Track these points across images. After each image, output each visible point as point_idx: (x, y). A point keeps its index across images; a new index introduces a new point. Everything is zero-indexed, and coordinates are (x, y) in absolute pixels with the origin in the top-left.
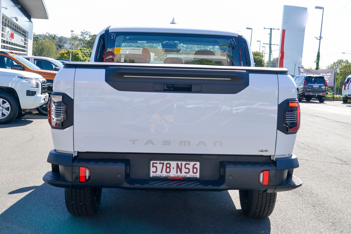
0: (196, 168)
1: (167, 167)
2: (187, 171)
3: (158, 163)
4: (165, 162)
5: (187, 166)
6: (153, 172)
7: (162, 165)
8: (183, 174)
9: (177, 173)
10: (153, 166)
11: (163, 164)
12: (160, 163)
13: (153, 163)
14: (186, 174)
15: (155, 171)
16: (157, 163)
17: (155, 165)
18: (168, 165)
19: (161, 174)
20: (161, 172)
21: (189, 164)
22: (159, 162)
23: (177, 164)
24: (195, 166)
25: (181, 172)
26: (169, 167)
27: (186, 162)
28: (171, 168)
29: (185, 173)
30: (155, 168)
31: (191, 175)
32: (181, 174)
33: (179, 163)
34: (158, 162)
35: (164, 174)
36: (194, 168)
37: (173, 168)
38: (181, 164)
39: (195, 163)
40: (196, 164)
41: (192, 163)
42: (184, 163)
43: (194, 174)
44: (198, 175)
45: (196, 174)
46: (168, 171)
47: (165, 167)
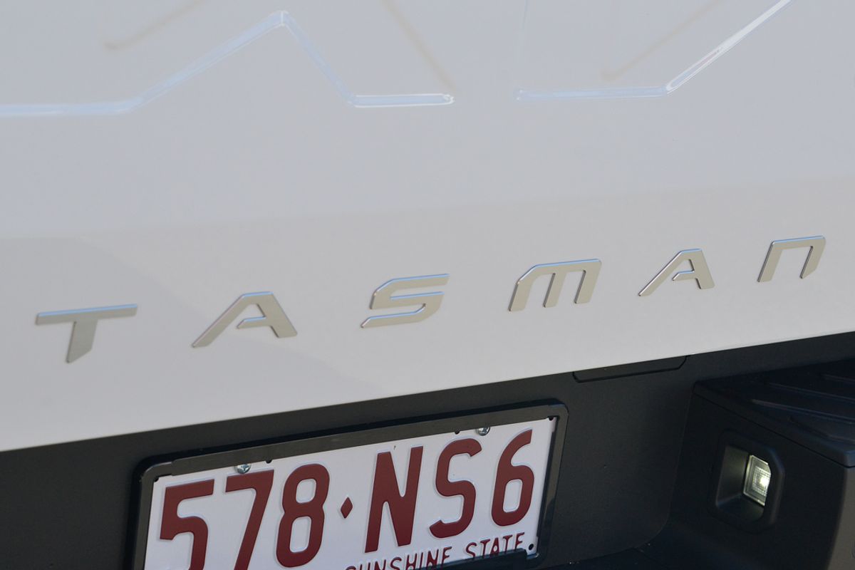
0: (525, 474)
1: (292, 509)
2: (451, 509)
3: (220, 486)
4: (283, 468)
5: (460, 469)
7: (248, 497)
8: (423, 543)
9: (372, 545)
10: (172, 527)
11: (262, 484)
12: (234, 485)
13: (174, 496)
14: (439, 544)
16: (205, 489)
17: (186, 509)
18: (306, 491)
21: (472, 448)
22: (230, 471)
23: (385, 463)
24: (517, 460)
25: (404, 537)
26: (315, 511)
28: (331, 507)
29: (440, 530)
30: (185, 541)
32: (404, 552)
33: (400, 450)
34: (220, 476)
36: (506, 472)
37: (347, 508)
38: (416, 454)
39: (518, 429)
40: (524, 439)
41: (496, 438)
42: (436, 443)
43: (503, 531)
44: (526, 532)
45: (512, 530)
46: (299, 542)
47: (274, 512)
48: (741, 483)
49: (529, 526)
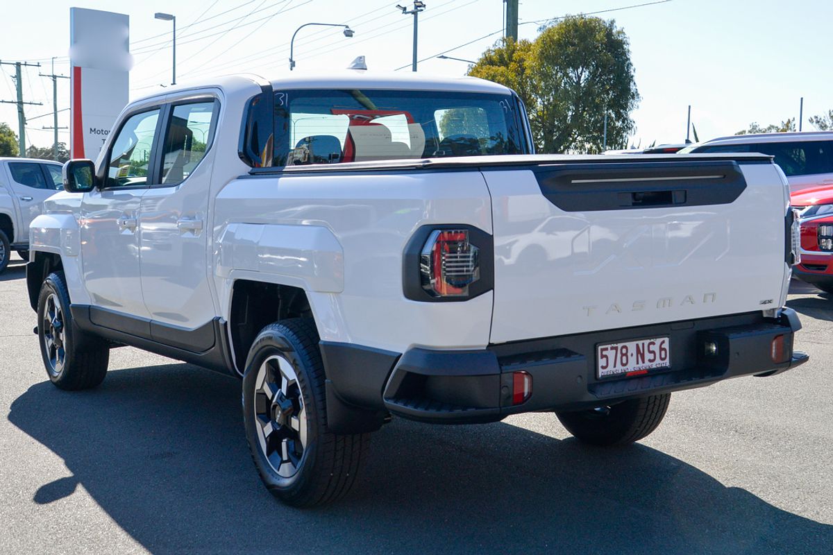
0: (665, 350)
1: (623, 355)
2: (651, 356)
3: (609, 349)
4: (620, 345)
5: (652, 348)
6: (603, 367)
7: (614, 351)
8: (647, 364)
9: (638, 363)
10: (603, 356)
11: (616, 349)
12: (612, 348)
13: (602, 350)
14: (650, 364)
15: (605, 365)
16: (606, 349)
17: (604, 353)
18: (624, 351)
19: (615, 369)
20: (615, 366)
21: (654, 343)
22: (611, 346)
24: (663, 346)
25: (643, 362)
26: (626, 355)
27: (648, 341)
28: (629, 354)
29: (650, 361)
30: (605, 359)
31: (658, 363)
32: (644, 365)
33: (640, 343)
34: (609, 346)
35: (619, 369)
36: (661, 349)
37: (632, 355)
38: (643, 344)
39: (662, 340)
40: (663, 342)
41: (658, 341)
42: (647, 342)
43: (662, 362)
44: (667, 363)
45: (664, 362)
46: (624, 362)
47: (619, 355)
48: (710, 350)
49: (667, 360)
